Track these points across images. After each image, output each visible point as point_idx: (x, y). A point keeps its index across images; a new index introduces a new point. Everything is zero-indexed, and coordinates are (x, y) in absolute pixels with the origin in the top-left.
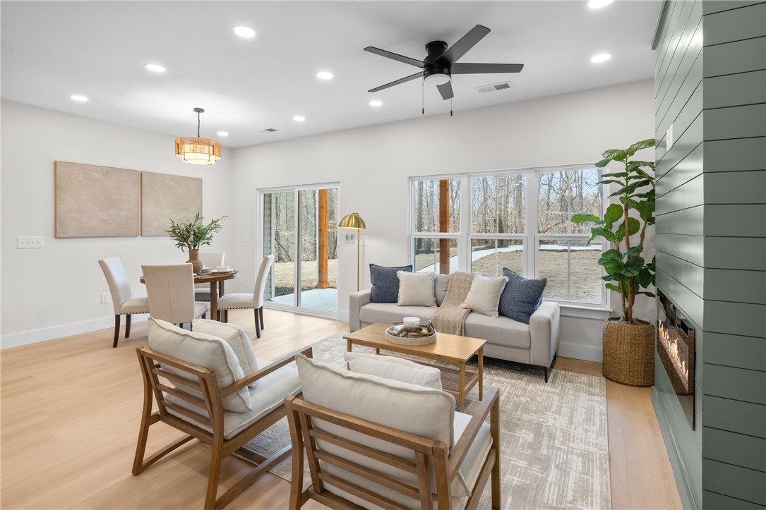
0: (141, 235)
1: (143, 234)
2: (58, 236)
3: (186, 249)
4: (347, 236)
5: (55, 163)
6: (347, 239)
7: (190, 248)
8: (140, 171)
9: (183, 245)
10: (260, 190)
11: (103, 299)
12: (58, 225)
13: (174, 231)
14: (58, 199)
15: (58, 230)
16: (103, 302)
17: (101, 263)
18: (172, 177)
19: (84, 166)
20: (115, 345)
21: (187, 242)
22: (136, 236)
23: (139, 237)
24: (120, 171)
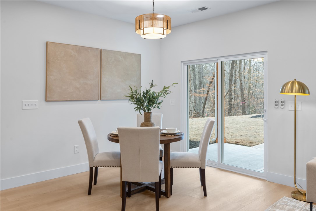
0: (101, 99)
1: (102, 98)
2: (48, 99)
3: (142, 112)
4: (276, 102)
5: (47, 43)
6: (276, 105)
7: (145, 111)
8: (100, 49)
9: (140, 108)
10: (184, 63)
11: (75, 149)
12: (47, 91)
13: (132, 97)
14: (48, 71)
15: (48, 95)
16: (76, 152)
17: (80, 123)
18: (121, 53)
19: (65, 45)
20: (89, 193)
21: (143, 106)
22: (97, 100)
23: (99, 101)
24: (87, 48)
